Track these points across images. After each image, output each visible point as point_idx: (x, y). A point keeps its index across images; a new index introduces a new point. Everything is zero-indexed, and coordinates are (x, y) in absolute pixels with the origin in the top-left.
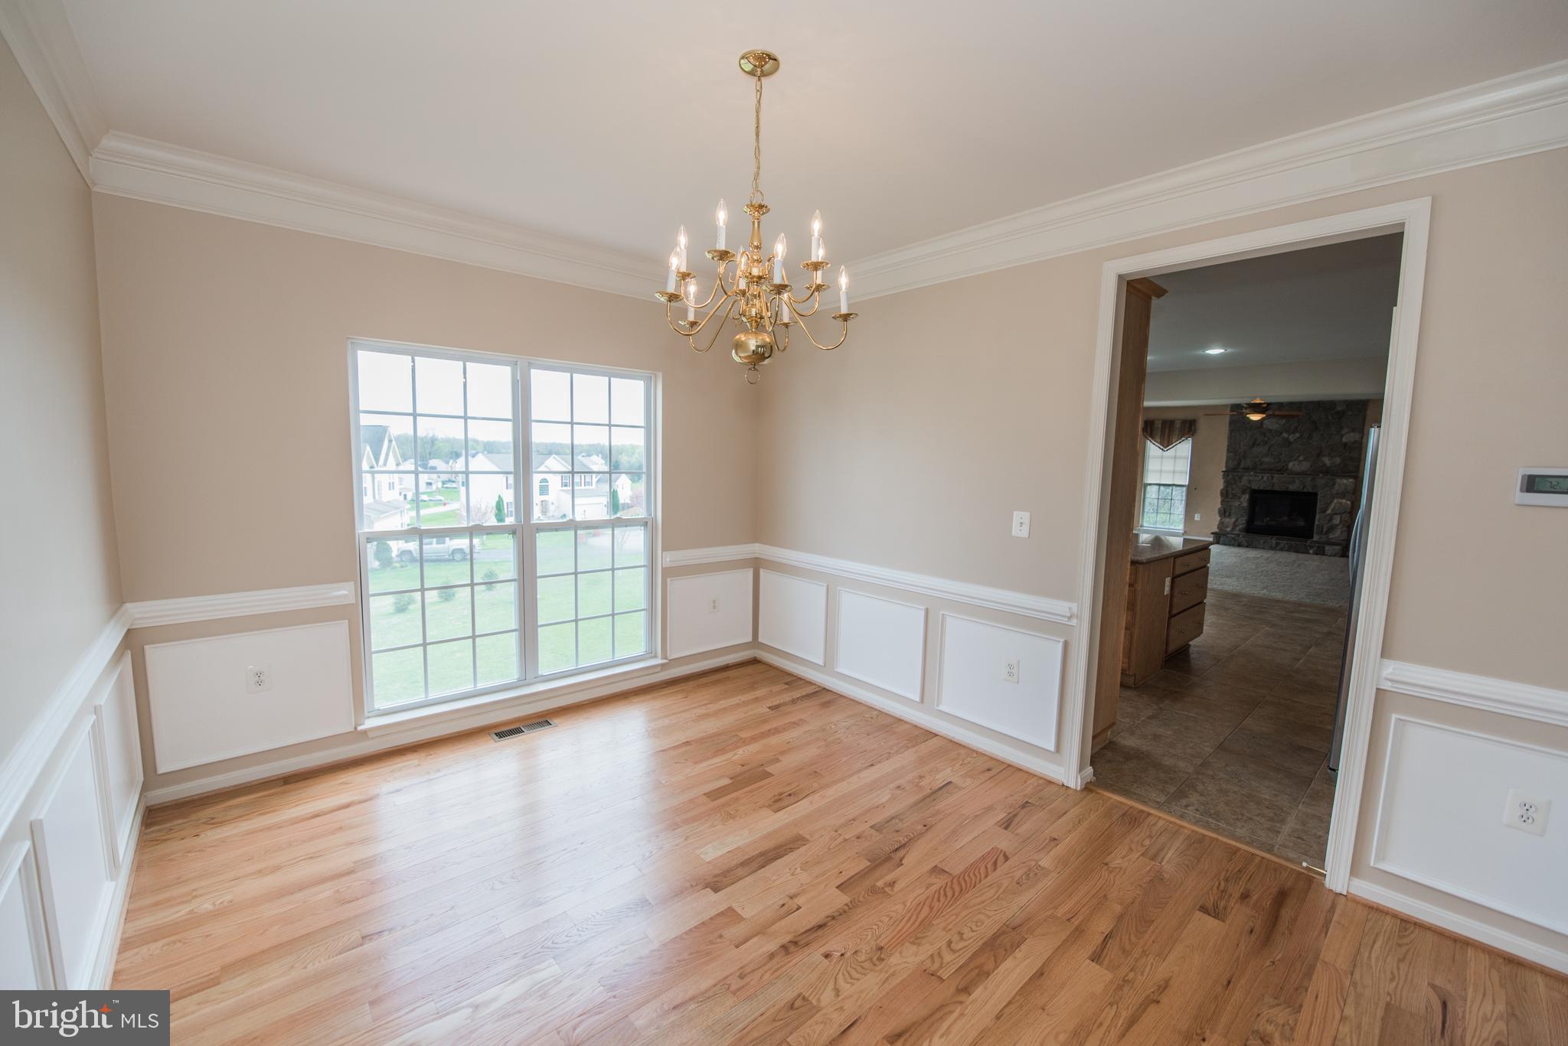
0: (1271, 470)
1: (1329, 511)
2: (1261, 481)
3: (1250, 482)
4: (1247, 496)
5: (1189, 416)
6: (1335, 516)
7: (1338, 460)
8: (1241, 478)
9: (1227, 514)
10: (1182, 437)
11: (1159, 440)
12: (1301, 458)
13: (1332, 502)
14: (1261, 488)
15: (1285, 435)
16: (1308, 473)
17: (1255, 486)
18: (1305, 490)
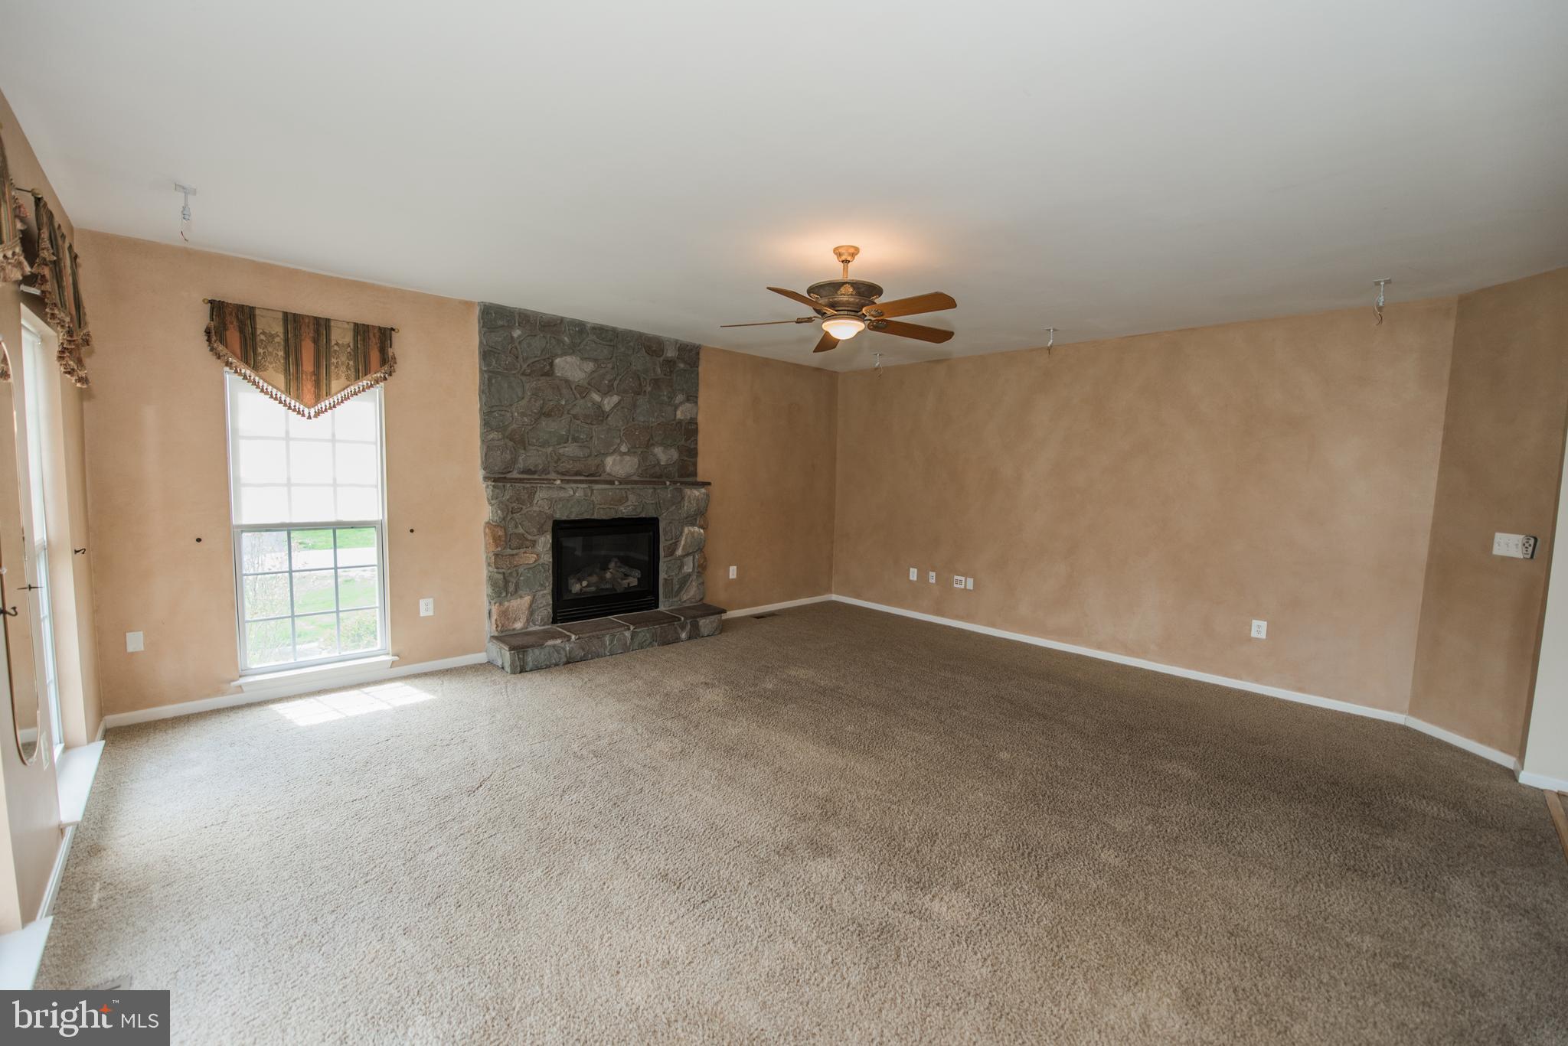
0: (578, 473)
1: (679, 552)
2: (572, 502)
3: (552, 503)
4: (545, 542)
5: (374, 313)
6: (686, 559)
7: (674, 454)
8: (525, 492)
9: (511, 588)
10: (357, 378)
11: (280, 379)
12: (623, 448)
13: (681, 534)
14: (573, 516)
15: (595, 396)
16: (636, 478)
17: (561, 514)
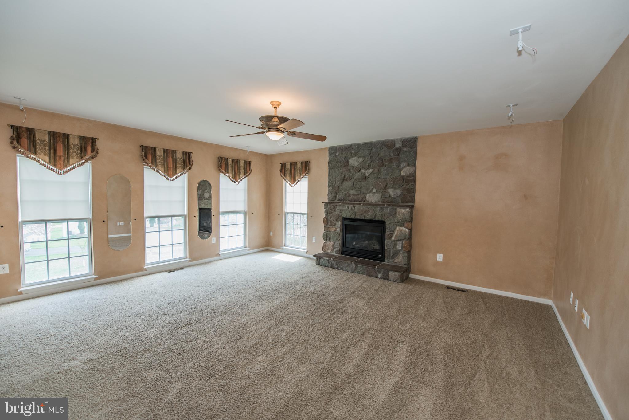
0: (355, 201)
1: (393, 238)
2: (347, 211)
3: (341, 211)
4: (339, 224)
5: (304, 159)
6: (398, 243)
7: (399, 192)
8: (335, 208)
9: (328, 238)
10: (302, 175)
11: (289, 178)
12: (374, 191)
13: (395, 229)
14: (348, 217)
15: (363, 171)
16: (380, 203)
17: (344, 215)
18: (376, 219)
